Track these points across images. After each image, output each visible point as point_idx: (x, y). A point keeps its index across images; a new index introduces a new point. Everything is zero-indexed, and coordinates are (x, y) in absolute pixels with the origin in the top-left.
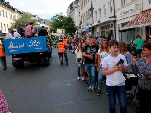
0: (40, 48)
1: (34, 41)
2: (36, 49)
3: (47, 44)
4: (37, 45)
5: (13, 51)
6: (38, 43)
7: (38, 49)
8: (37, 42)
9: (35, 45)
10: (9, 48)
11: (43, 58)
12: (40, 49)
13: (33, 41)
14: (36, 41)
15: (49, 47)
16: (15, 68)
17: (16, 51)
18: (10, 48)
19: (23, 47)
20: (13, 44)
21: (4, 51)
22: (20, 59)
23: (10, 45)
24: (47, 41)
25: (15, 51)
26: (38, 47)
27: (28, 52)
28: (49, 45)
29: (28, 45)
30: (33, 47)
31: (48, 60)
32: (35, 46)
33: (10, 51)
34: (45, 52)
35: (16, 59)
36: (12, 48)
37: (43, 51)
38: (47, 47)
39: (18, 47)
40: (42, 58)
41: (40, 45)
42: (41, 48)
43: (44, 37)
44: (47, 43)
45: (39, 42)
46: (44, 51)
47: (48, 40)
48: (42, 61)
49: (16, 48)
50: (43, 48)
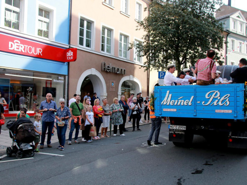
0: (227, 111)
1: (215, 93)
2: (217, 111)
3: (245, 103)
4: (220, 104)
5: (169, 110)
6: (222, 99)
7: (222, 111)
8: (221, 96)
10: (162, 103)
11: (232, 135)
13: (211, 94)
14: (219, 94)
16: (174, 145)
17: (175, 110)
18: (165, 103)
19: (190, 104)
20: (170, 95)
21: (153, 108)
22: (183, 128)
23: (166, 99)
25: (172, 110)
26: (223, 107)
29: (201, 101)
30: (211, 105)
32: (215, 104)
33: (164, 110)
34: (238, 120)
35: (175, 127)
36: (168, 104)
37: (233, 118)
39: (179, 104)
40: (230, 135)
41: (228, 103)
42: (230, 111)
43: (240, 86)
44: (245, 100)
45: (226, 97)
46: (235, 119)
48: (231, 140)
49: (175, 104)
50: (235, 111)
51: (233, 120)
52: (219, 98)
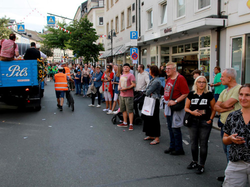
1: (16, 67)
2: (19, 81)
3: (39, 74)
4: (21, 75)
6: (22, 71)
7: (23, 80)
8: (21, 69)
9: (17, 75)
11: (30, 98)
12: (26, 81)
13: (13, 68)
14: (19, 68)
15: (42, 79)
24: (39, 69)
26: (23, 77)
27: (5, 85)
28: (43, 75)
29: (5, 74)
30: (14, 77)
31: (39, 102)
34: (34, 86)
37: (30, 85)
38: (39, 78)
40: (28, 97)
41: (27, 74)
42: (28, 80)
43: (34, 62)
44: (38, 72)
45: (25, 70)
46: (32, 85)
47: (41, 67)
48: (29, 101)
50: (32, 80)
51: (31, 86)
52: (19, 71)
